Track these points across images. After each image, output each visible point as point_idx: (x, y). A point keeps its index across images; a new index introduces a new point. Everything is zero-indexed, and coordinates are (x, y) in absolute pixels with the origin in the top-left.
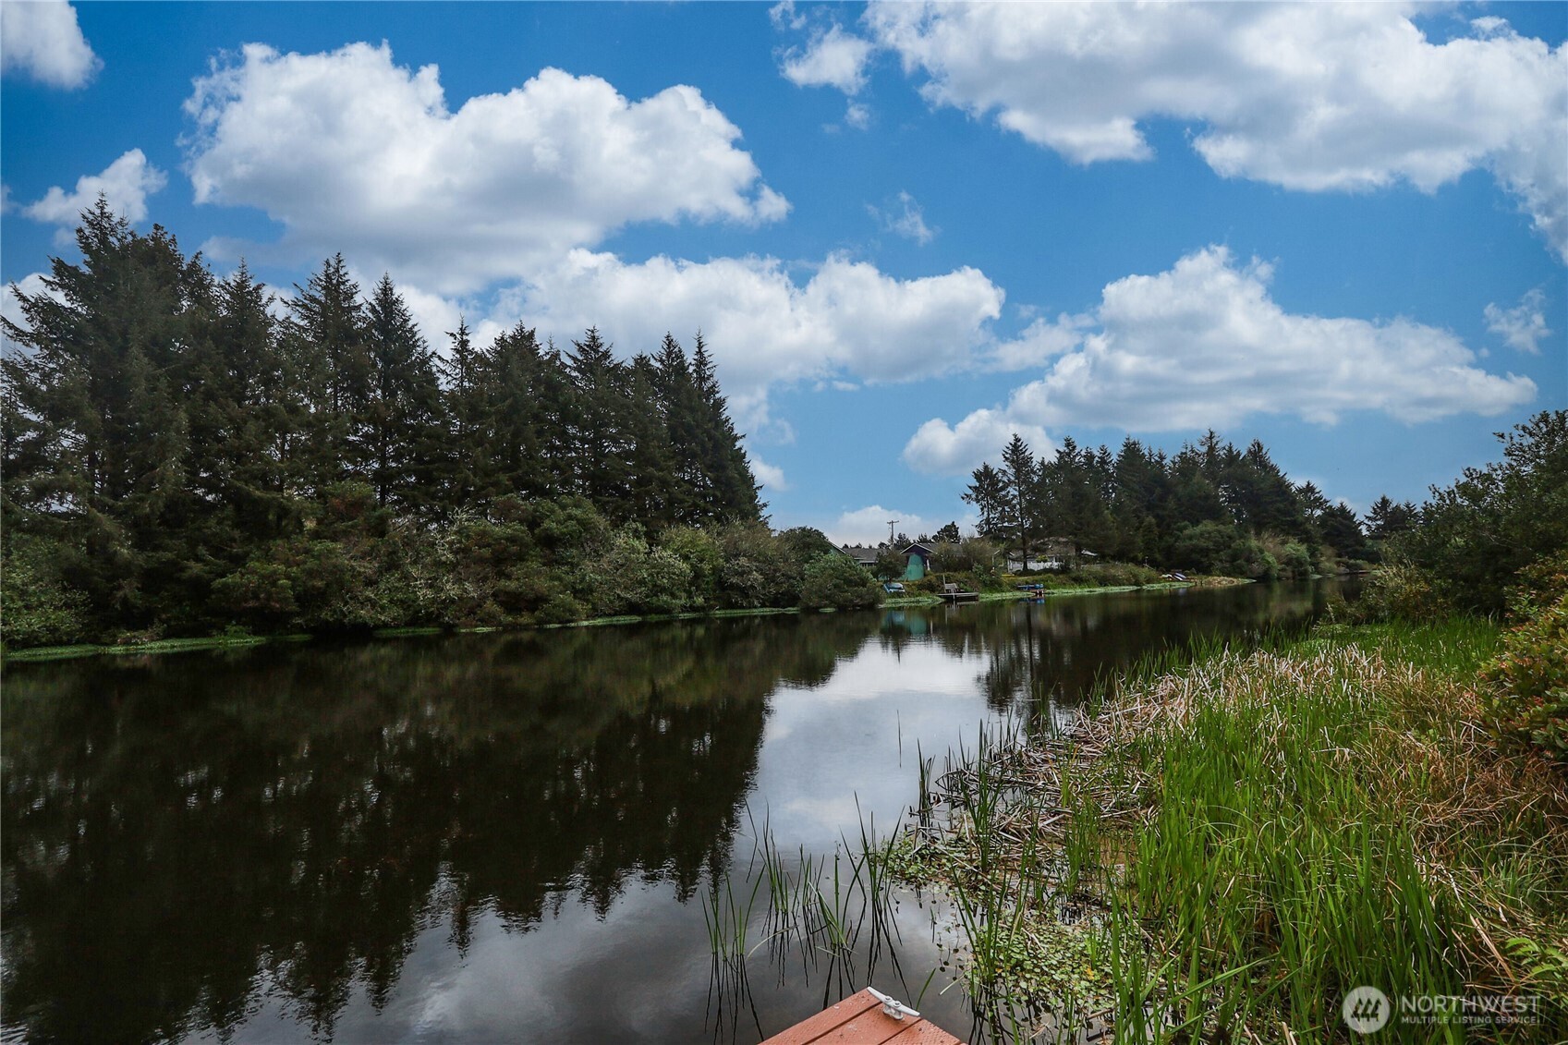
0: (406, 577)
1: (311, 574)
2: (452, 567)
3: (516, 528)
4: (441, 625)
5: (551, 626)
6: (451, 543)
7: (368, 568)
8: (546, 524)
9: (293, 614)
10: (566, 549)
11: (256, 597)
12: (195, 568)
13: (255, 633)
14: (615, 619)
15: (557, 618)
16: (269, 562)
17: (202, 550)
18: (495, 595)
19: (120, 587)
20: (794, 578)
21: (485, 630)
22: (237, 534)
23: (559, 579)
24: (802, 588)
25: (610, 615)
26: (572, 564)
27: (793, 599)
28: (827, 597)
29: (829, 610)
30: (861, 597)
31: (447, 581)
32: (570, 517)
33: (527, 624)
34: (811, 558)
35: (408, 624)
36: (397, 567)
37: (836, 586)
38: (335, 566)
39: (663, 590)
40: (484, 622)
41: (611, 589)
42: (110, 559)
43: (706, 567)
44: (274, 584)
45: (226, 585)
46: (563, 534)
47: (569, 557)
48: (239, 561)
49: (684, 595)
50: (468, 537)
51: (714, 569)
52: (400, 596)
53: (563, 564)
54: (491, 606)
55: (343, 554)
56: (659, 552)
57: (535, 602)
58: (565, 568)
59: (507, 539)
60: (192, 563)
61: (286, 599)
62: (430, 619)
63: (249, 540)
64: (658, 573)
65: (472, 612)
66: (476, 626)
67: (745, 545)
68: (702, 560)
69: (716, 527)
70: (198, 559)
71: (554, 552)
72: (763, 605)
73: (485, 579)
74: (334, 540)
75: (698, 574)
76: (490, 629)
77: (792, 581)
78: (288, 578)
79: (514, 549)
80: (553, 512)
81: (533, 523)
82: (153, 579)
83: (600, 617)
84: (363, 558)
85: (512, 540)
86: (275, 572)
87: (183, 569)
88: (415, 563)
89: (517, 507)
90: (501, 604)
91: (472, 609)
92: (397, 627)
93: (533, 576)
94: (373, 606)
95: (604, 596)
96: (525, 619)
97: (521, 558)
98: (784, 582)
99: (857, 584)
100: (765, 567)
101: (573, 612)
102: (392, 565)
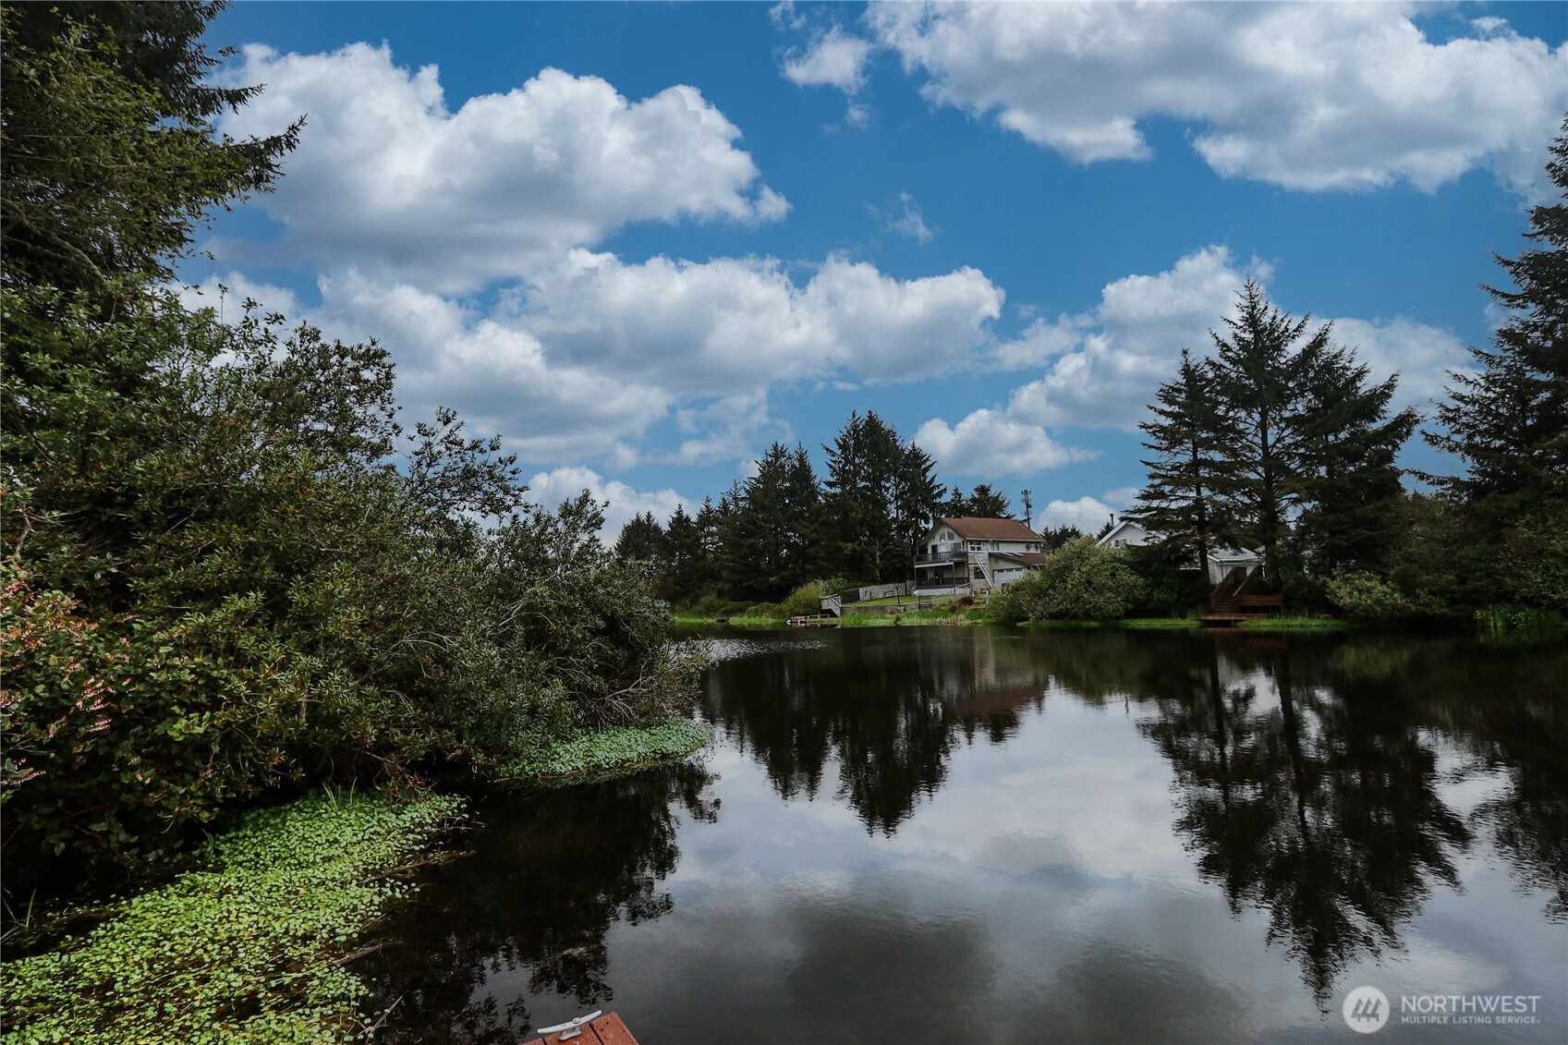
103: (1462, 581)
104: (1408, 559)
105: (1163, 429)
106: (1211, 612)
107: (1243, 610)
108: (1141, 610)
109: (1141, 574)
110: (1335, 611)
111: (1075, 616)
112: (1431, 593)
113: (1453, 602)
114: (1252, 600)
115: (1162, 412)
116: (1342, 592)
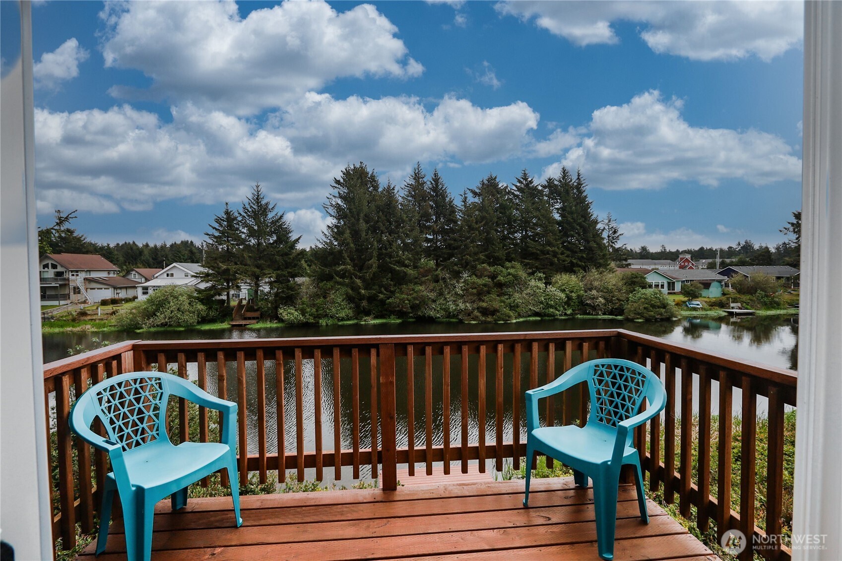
0: (446, 299)
1: (415, 299)
2: (462, 296)
3: (486, 280)
4: (458, 319)
5: (500, 322)
6: (461, 287)
7: (432, 295)
8: (500, 278)
9: (409, 313)
10: (507, 288)
11: (399, 307)
12: (381, 296)
13: (398, 318)
14: (528, 319)
15: (503, 319)
16: (402, 294)
17: (383, 289)
18: (478, 308)
19: (362, 303)
20: (623, 301)
21: (474, 322)
22: (392, 283)
23: (504, 302)
24: (627, 307)
25: (526, 317)
26: (509, 295)
27: (620, 312)
28: (639, 314)
29: (640, 320)
30: (661, 314)
31: (460, 302)
32: (509, 274)
33: (490, 321)
34: (635, 290)
35: (447, 317)
36: (443, 295)
37: (645, 308)
38: (422, 295)
39: (551, 306)
40: (474, 319)
41: (527, 306)
42: (359, 293)
43: (573, 294)
44: (404, 302)
45: (390, 302)
46: (506, 282)
47: (508, 292)
48: (393, 293)
49: (562, 309)
50: (468, 284)
51: (578, 296)
52: (444, 307)
53: (505, 295)
54: (476, 313)
55: (423, 290)
56: (550, 288)
57: (494, 312)
58: (507, 297)
59: (483, 285)
60: (380, 295)
61: (407, 308)
62: (454, 316)
63: (395, 285)
64: (550, 298)
65: (469, 315)
66: (471, 321)
67: (596, 284)
68: (572, 292)
69: (581, 273)
70: (381, 292)
71: (502, 290)
72: (604, 314)
73: (473, 302)
74: (421, 285)
75: (569, 298)
76: (476, 322)
77: (622, 302)
78: (408, 300)
79: (485, 289)
80: (501, 271)
81: (493, 277)
82: (371, 299)
83: (522, 318)
84: (431, 292)
85: (485, 285)
86: (404, 298)
87: (378, 296)
88: (449, 293)
89: (486, 270)
90: (480, 312)
91: (469, 314)
92: (443, 318)
93: (493, 301)
94: (435, 310)
95: (523, 309)
96: (489, 319)
97: (489, 292)
98: (617, 303)
99: (659, 307)
100: (607, 295)
101: (509, 317)
102: (441, 294)
103: (317, 311)
104: (303, 304)
105: (215, 237)
106: (232, 320)
107: (245, 319)
108: (204, 320)
109: (203, 304)
110: (281, 320)
111: (170, 326)
112: (309, 315)
113: (315, 317)
114: (249, 314)
115: (214, 228)
116: (284, 314)
